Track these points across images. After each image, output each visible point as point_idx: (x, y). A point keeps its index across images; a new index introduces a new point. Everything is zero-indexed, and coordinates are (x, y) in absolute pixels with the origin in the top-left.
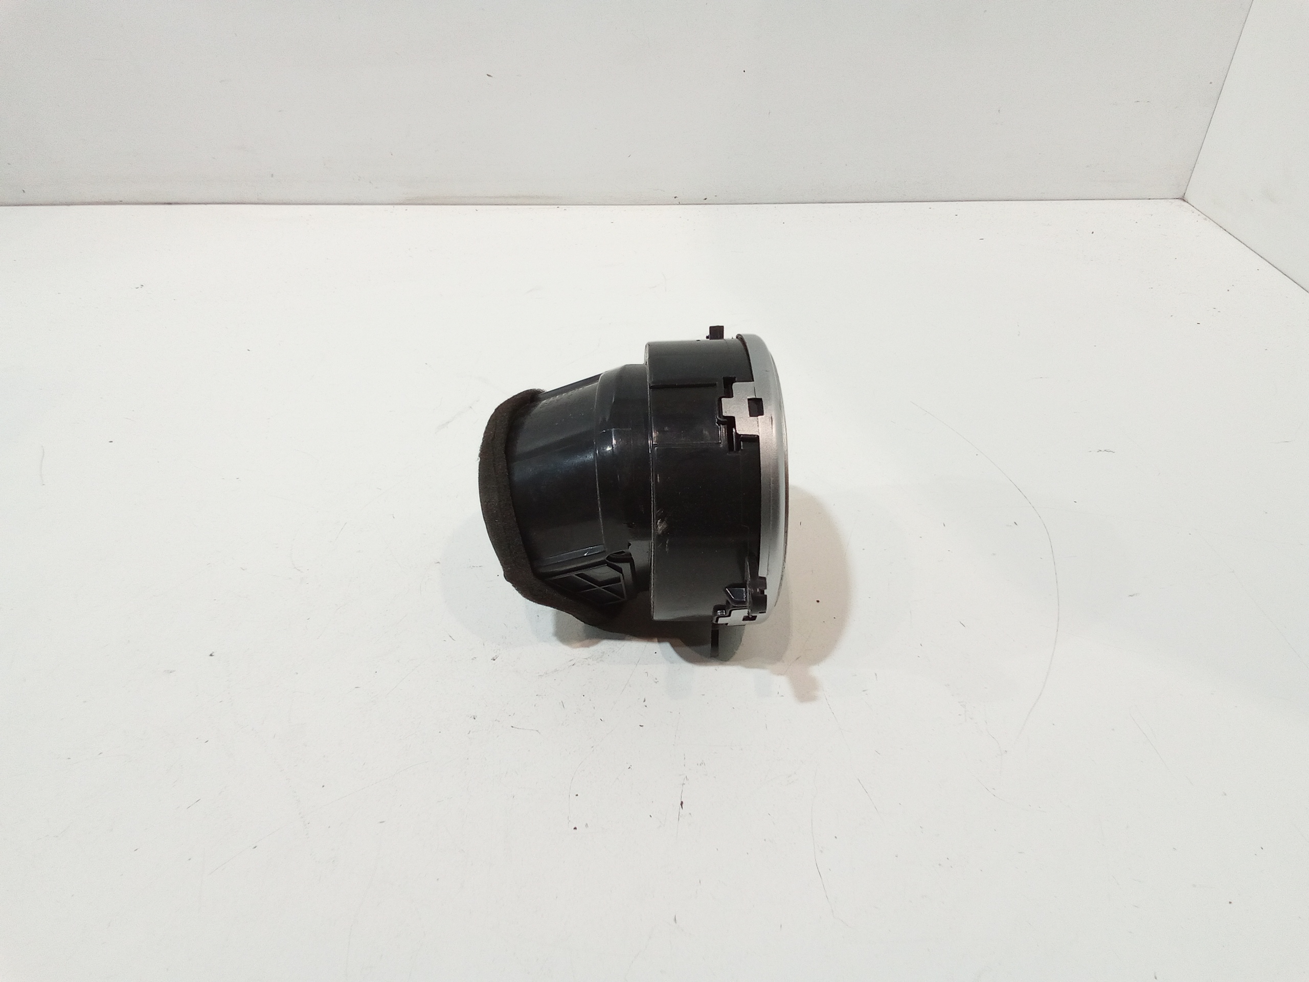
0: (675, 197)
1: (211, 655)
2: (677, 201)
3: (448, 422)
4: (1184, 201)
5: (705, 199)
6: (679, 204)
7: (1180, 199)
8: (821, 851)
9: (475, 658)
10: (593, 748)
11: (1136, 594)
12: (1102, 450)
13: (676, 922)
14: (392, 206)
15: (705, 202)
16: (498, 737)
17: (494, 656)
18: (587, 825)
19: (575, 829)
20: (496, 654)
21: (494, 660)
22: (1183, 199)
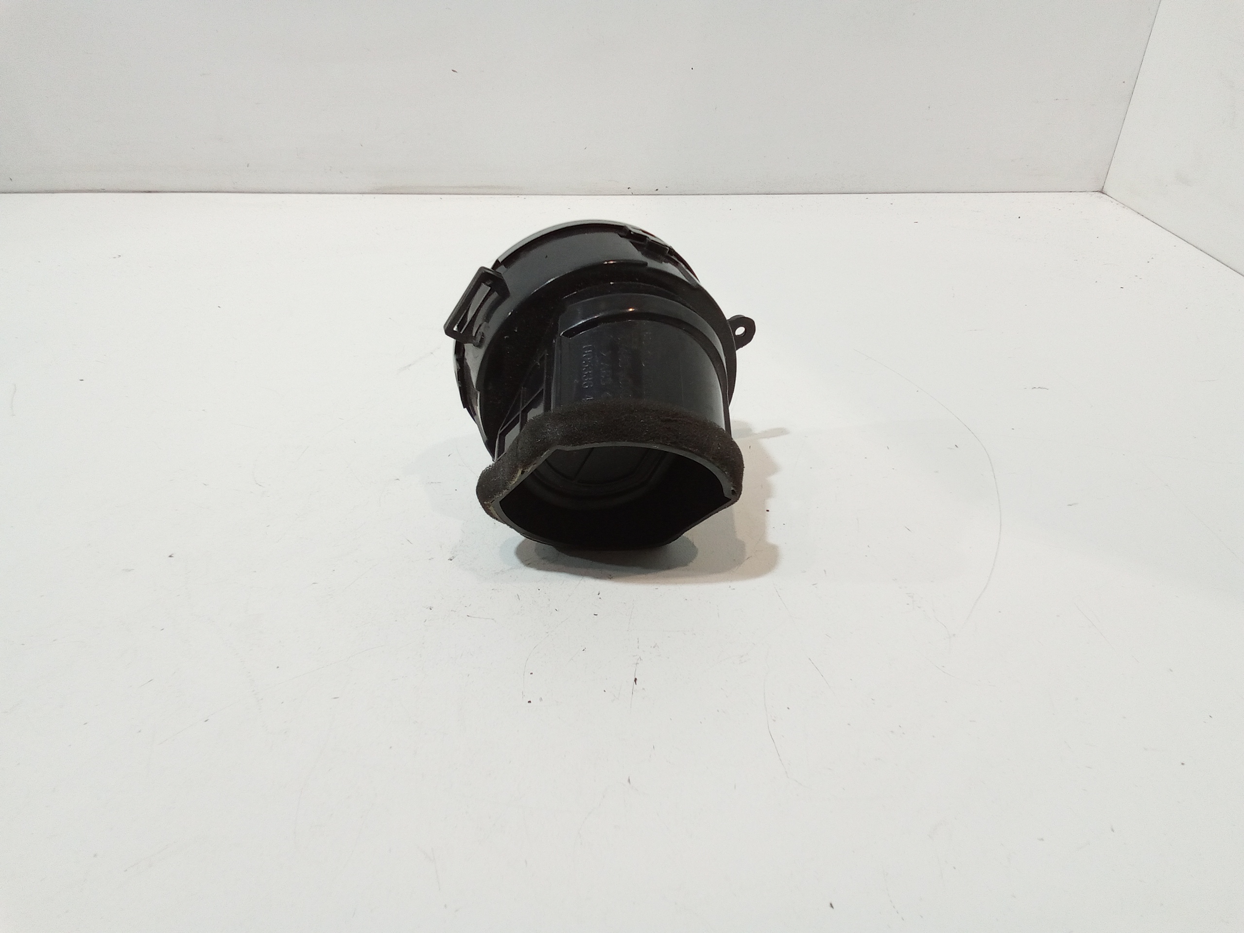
0: (629, 188)
1: (170, 556)
2: (629, 192)
3: (410, 365)
4: (1103, 193)
5: (657, 190)
6: (632, 194)
7: (1100, 192)
8: (774, 721)
9: (433, 558)
10: (547, 634)
11: (1075, 504)
12: (1037, 387)
13: (630, 783)
14: (361, 195)
15: (657, 192)
16: (453, 624)
17: (451, 556)
18: (541, 699)
19: (530, 702)
20: (453, 555)
21: (451, 560)
22: (1102, 192)
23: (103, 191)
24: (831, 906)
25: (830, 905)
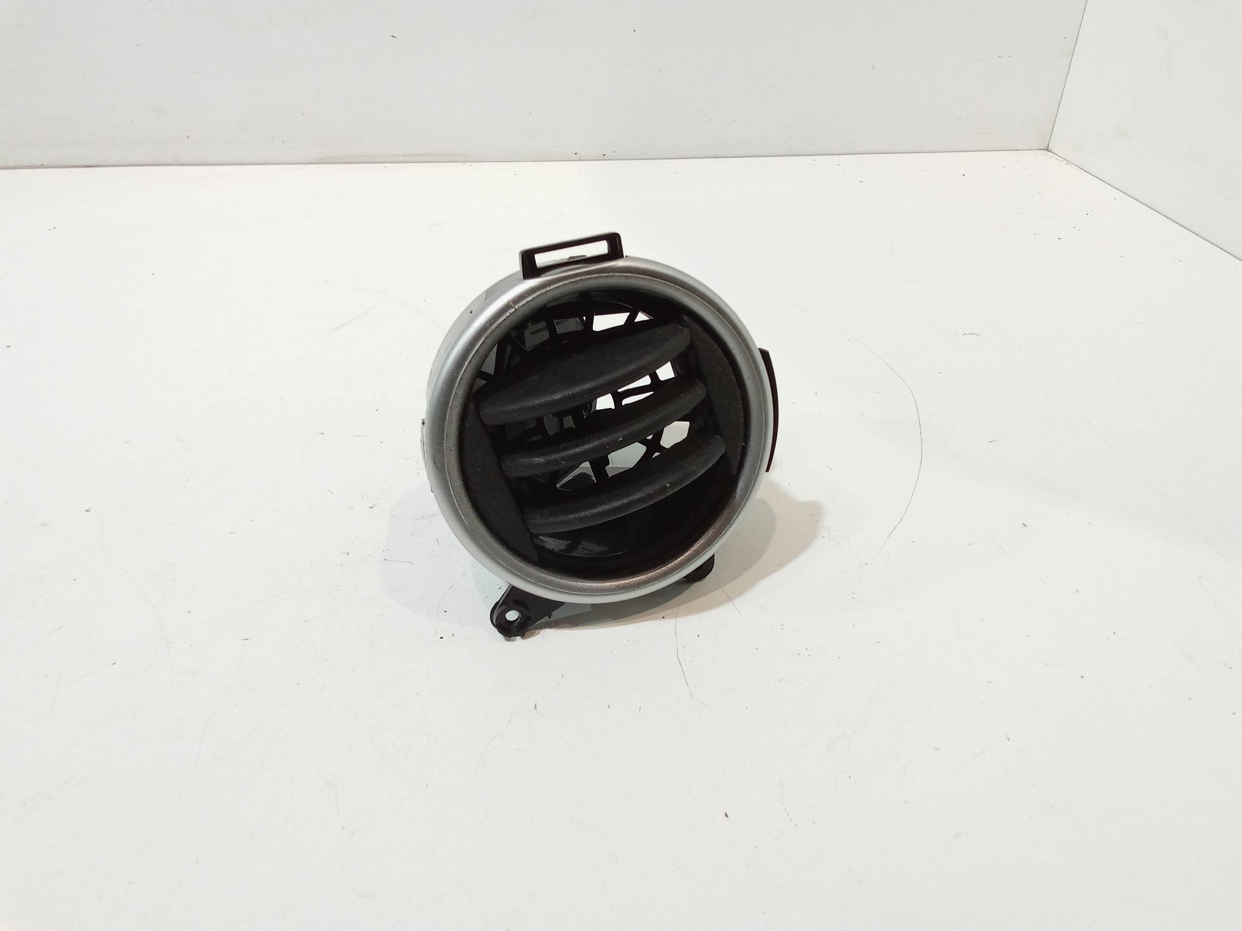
0: (576, 154)
1: (87, 511)
2: (577, 157)
3: (343, 326)
5: (604, 155)
6: (580, 160)
7: (1046, 150)
8: (684, 647)
9: (353, 507)
10: (464, 575)
11: (996, 441)
12: (967, 333)
13: (536, 709)
14: (304, 166)
15: (604, 157)
16: (370, 568)
17: (371, 504)
18: (453, 635)
19: (441, 638)
20: (374, 503)
21: (372, 508)
22: (1047, 150)
23: (42, 166)
24: (726, 815)
25: (724, 814)
